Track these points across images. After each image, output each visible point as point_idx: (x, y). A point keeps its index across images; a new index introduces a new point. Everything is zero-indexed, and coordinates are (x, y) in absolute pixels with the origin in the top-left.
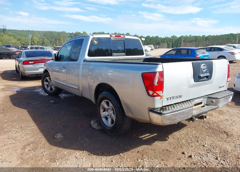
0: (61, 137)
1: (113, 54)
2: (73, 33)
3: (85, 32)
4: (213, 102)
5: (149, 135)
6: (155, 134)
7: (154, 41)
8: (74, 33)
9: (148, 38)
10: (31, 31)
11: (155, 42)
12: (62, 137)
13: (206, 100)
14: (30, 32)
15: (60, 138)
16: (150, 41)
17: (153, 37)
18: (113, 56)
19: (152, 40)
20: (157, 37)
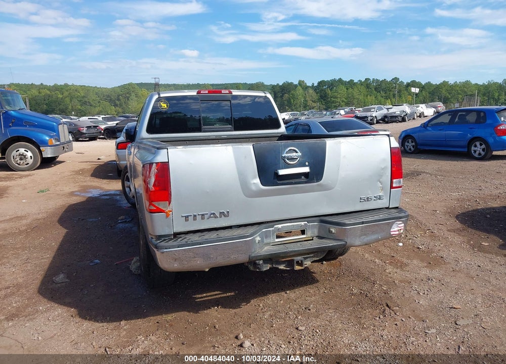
0: (63, 281)
1: (203, 127)
2: (278, 84)
3: (303, 82)
4: (330, 232)
5: (219, 294)
6: (233, 294)
7: (459, 94)
8: (281, 84)
9: (444, 86)
10: (203, 84)
11: (461, 94)
12: (67, 280)
13: (317, 227)
14: (200, 86)
15: (61, 282)
16: (449, 94)
17: (456, 84)
18: (204, 132)
19: (454, 91)
20: (467, 83)
